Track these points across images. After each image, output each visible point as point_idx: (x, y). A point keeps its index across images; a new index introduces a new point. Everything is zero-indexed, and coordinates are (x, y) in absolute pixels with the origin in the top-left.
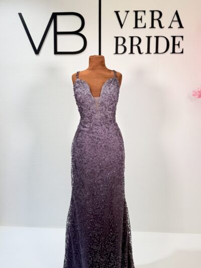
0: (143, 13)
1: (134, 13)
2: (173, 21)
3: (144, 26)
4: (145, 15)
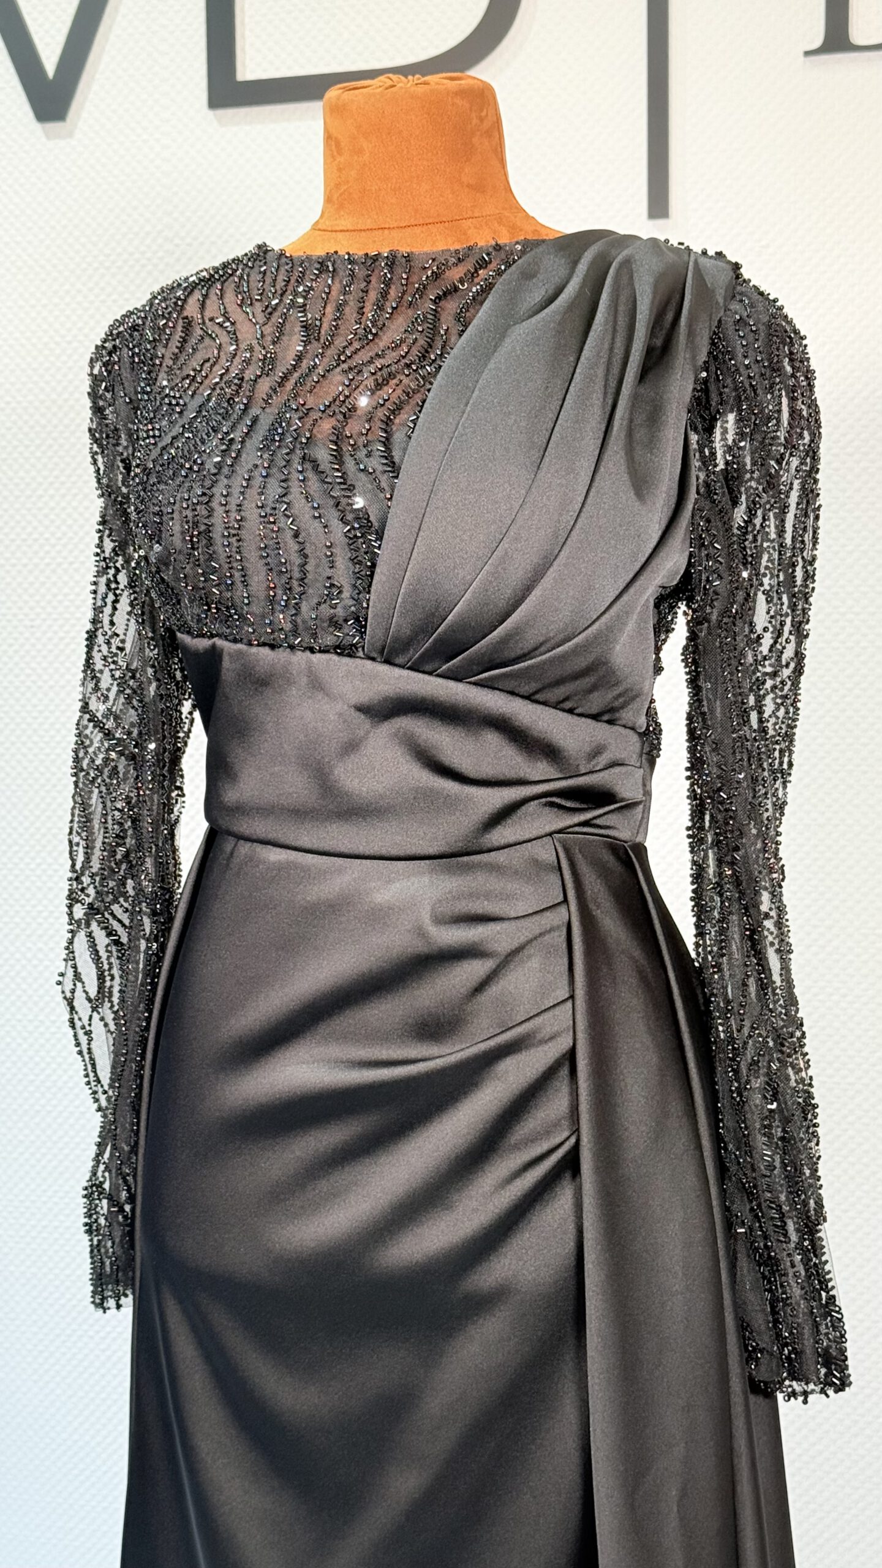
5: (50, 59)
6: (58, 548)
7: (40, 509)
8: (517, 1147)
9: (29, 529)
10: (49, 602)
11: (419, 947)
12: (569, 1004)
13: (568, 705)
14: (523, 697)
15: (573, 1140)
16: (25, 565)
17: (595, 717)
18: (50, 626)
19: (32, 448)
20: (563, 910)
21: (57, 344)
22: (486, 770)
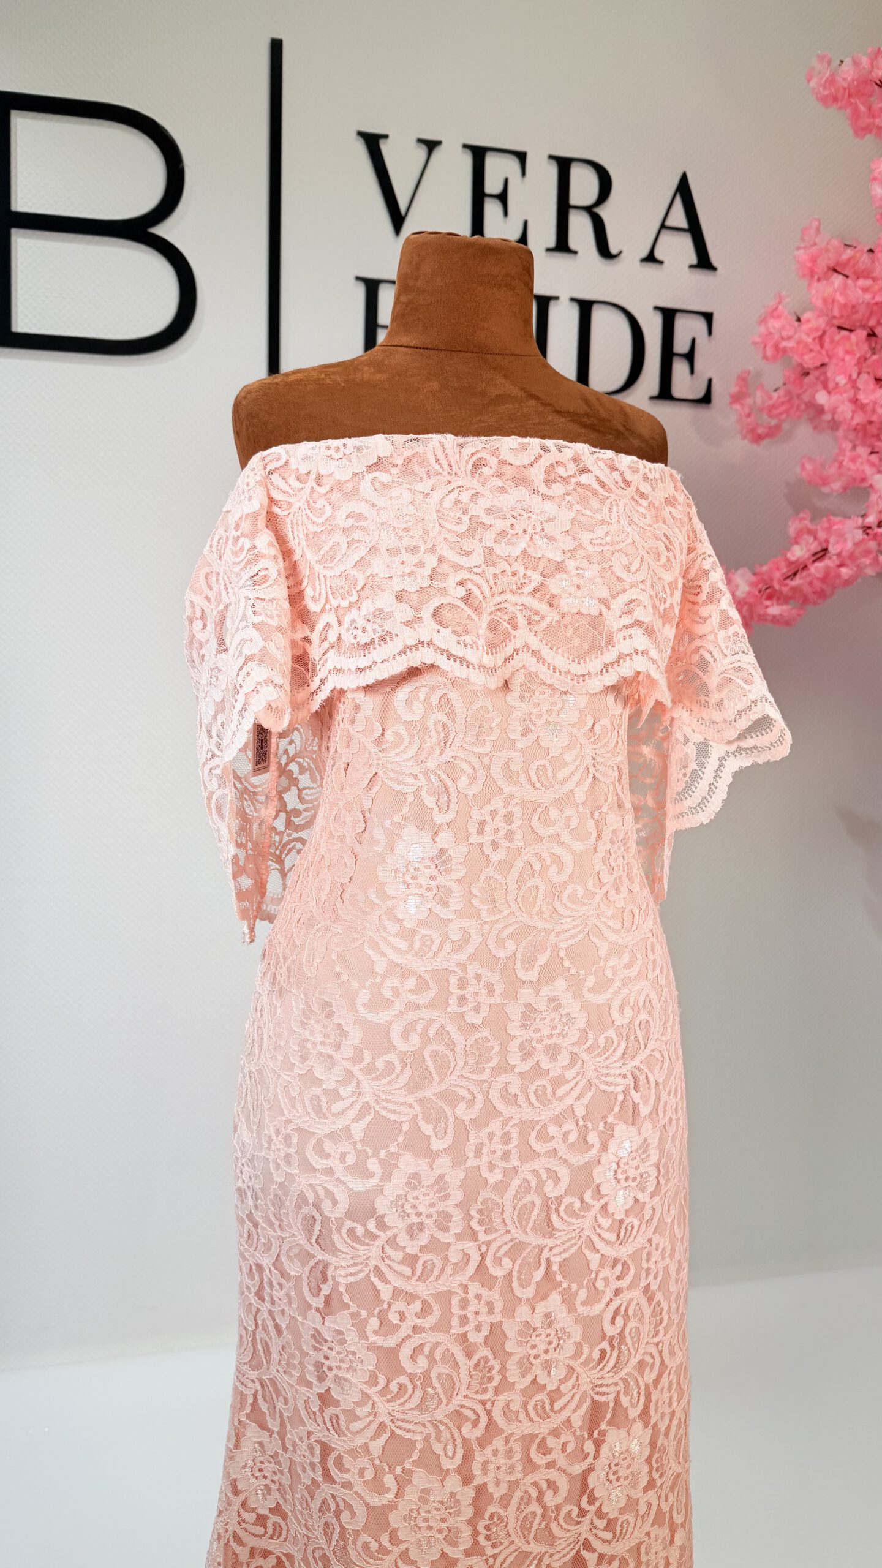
0: (514, 164)
1: (466, 161)
2: (663, 226)
4: (524, 174)
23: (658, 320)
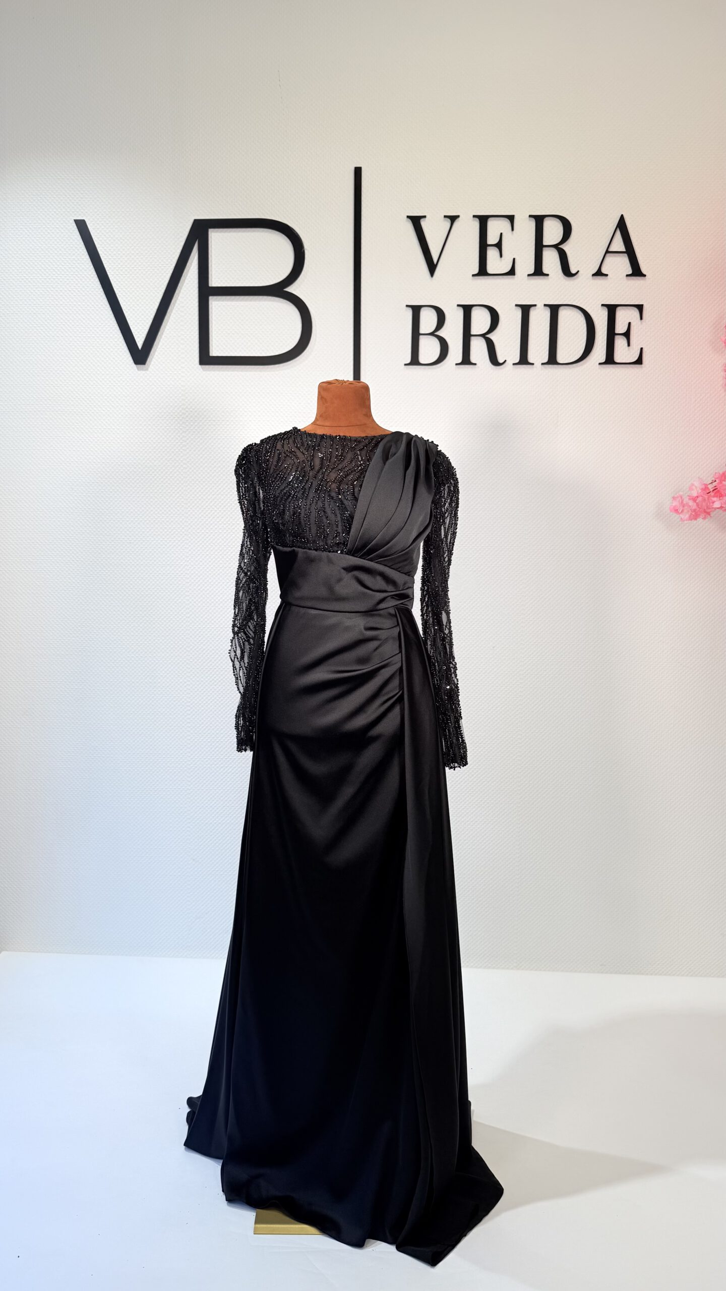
0: (507, 223)
1: (476, 224)
2: (607, 252)
3: (507, 269)
4: (513, 229)
5: (140, 343)
6: (141, 515)
7: (134, 501)
8: (384, 695)
9: (129, 508)
10: (137, 534)
11: (361, 637)
12: (400, 654)
13: (399, 570)
14: (389, 567)
15: (401, 692)
16: (128, 521)
17: (405, 574)
18: (137, 543)
19: (131, 480)
20: (398, 627)
21: (141, 443)
22: (377, 588)
23: (605, 313)
